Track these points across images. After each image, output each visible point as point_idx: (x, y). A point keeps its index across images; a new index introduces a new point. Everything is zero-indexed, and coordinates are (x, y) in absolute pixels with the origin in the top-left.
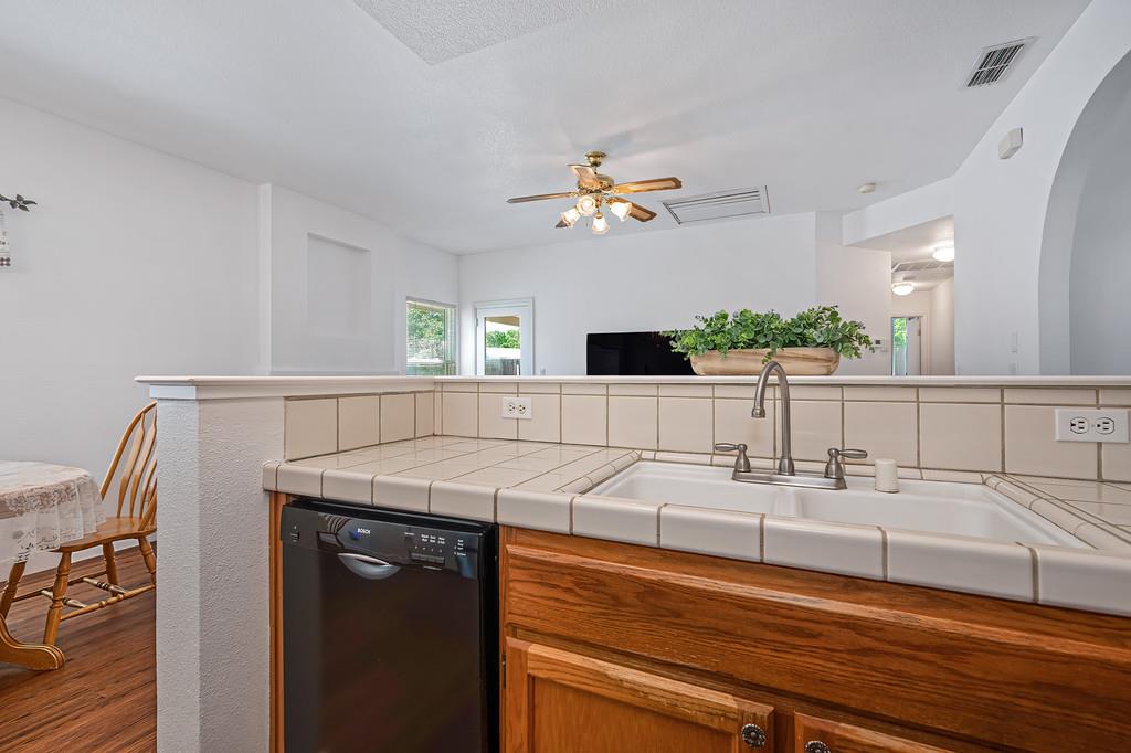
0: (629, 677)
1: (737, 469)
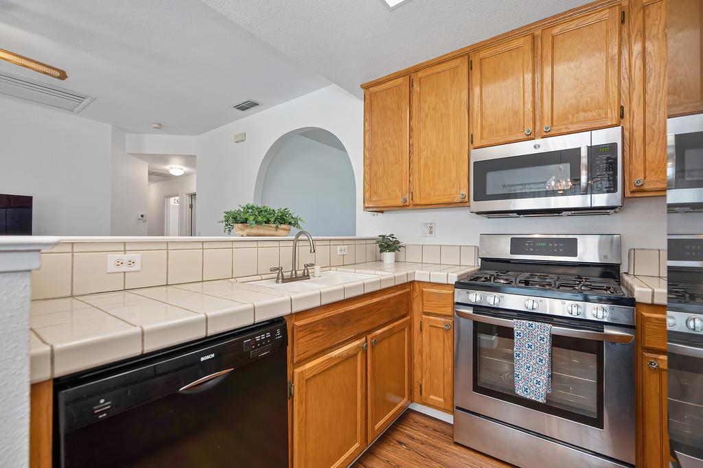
0: (337, 353)
1: (278, 279)
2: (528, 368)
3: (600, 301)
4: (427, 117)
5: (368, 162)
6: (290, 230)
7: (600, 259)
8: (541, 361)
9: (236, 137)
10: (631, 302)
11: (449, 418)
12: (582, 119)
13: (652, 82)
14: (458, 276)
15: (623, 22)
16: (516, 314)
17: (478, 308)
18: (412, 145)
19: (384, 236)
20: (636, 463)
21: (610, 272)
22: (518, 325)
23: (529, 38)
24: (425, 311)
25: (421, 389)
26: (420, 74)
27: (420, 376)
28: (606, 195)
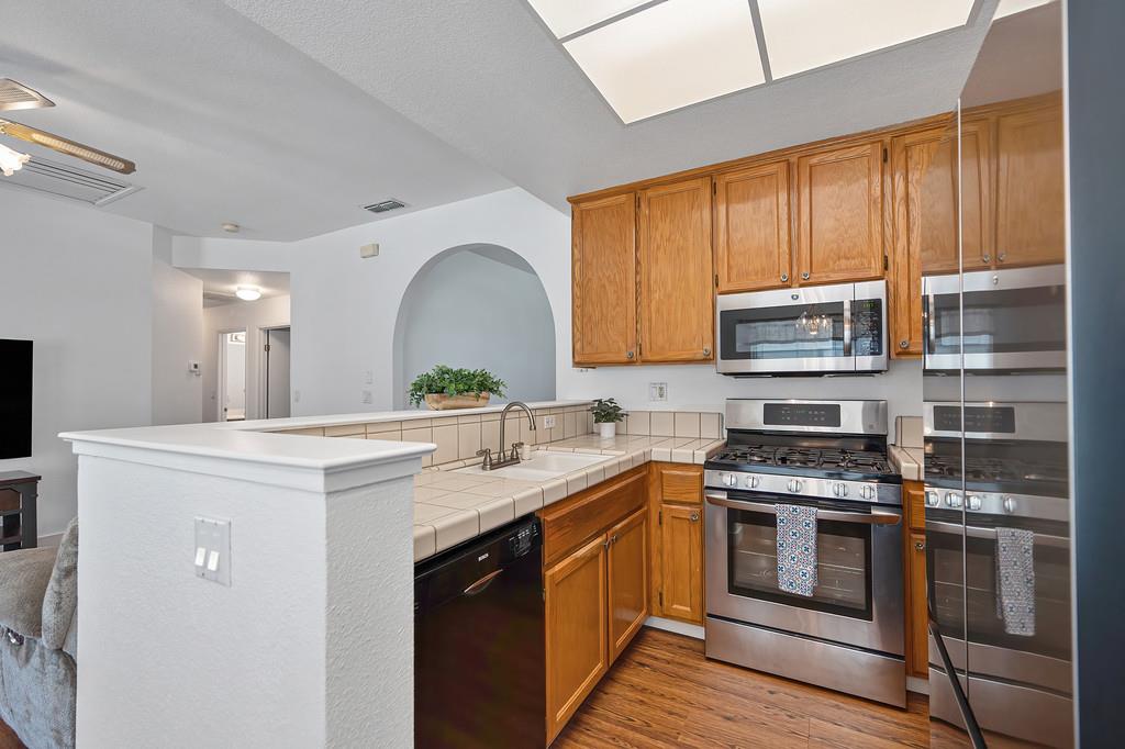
1: (485, 465)
2: (793, 559)
3: (866, 479)
4: (658, 248)
5: (578, 302)
6: (488, 399)
7: (864, 429)
8: (807, 549)
9: (363, 249)
10: (897, 479)
11: (698, 632)
12: (843, 267)
13: (915, 232)
14: (707, 454)
15: (885, 160)
16: (776, 497)
17: (733, 493)
18: (640, 282)
19: (600, 401)
20: (905, 652)
21: (876, 444)
22: (781, 511)
23: (783, 165)
24: (665, 498)
25: (661, 599)
26: (650, 193)
27: (659, 582)
28: (871, 357)
